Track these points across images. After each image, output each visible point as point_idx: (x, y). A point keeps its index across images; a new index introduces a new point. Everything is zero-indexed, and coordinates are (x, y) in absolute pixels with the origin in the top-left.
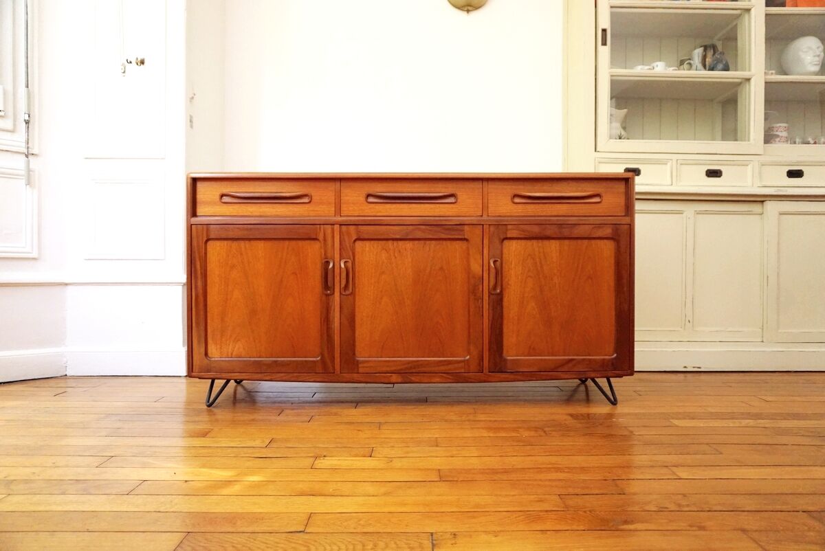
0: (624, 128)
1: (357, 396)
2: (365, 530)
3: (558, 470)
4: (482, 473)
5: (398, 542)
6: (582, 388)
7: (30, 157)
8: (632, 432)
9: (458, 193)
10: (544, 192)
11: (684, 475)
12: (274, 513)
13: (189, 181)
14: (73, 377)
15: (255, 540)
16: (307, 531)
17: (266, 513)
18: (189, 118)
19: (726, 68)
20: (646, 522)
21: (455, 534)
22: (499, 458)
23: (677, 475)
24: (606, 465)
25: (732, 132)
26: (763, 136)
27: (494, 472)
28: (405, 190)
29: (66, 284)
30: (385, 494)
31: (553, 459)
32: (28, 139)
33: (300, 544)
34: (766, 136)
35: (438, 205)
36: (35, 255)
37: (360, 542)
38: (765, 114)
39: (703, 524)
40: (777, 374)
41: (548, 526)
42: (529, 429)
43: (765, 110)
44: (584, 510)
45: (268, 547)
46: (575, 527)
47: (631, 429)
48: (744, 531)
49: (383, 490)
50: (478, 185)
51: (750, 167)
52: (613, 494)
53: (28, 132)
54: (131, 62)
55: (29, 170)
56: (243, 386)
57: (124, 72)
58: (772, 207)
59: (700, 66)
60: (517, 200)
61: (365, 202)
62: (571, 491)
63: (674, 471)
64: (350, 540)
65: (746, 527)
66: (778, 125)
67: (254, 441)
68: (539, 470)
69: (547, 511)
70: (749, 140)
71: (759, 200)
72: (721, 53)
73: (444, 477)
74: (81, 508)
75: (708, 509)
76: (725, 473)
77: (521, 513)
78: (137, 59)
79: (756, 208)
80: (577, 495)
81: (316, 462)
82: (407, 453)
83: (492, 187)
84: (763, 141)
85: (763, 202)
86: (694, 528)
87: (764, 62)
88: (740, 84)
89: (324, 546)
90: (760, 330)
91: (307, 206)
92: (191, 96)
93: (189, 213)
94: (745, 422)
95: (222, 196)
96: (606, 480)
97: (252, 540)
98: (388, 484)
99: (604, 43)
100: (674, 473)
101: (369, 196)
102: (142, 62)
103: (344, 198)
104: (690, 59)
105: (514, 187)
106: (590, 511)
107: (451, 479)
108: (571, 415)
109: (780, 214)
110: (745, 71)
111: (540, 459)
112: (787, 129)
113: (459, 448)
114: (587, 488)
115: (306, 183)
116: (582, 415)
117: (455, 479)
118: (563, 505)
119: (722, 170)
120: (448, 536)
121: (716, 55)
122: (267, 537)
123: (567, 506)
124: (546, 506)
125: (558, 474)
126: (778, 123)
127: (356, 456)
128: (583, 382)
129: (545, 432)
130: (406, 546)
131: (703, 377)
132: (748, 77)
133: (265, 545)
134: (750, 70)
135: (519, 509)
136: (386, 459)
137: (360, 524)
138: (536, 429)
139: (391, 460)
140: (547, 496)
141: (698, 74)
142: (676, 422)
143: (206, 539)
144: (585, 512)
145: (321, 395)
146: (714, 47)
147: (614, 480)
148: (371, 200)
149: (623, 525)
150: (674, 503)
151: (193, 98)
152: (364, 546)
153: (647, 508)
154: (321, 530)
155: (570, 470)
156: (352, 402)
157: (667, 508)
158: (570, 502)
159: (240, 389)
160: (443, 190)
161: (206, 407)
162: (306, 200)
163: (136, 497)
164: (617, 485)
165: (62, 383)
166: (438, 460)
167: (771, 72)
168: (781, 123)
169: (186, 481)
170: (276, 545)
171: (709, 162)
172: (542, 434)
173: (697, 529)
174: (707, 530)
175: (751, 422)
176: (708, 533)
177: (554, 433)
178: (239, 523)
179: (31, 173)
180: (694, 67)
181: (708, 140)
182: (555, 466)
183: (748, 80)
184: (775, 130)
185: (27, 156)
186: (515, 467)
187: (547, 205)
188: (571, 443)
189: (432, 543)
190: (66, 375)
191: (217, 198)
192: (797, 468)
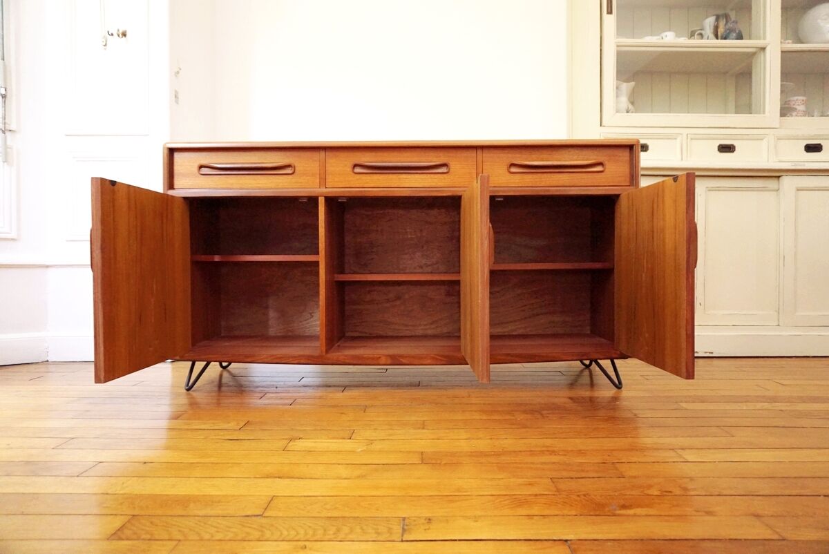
0: (632, 103)
1: (345, 381)
2: (329, 515)
3: (553, 453)
4: (470, 456)
5: (365, 527)
6: (586, 373)
7: (8, 134)
8: (635, 415)
9: (451, 163)
10: (543, 161)
11: (690, 458)
12: (234, 496)
13: (166, 151)
14: (54, 363)
15: (205, 524)
16: (266, 514)
17: (224, 496)
18: (174, 93)
19: (740, 37)
20: (648, 506)
21: (430, 520)
22: (489, 441)
23: (684, 458)
24: (605, 448)
25: (746, 105)
26: (779, 108)
27: (482, 454)
28: (392, 159)
29: (47, 267)
30: (358, 477)
31: (548, 442)
32: (5, 115)
33: (255, 528)
34: (782, 109)
35: (429, 175)
36: (13, 235)
37: (321, 526)
38: (781, 85)
39: (711, 510)
40: (793, 359)
41: (535, 511)
42: (525, 412)
43: (782, 81)
44: (579, 494)
45: (218, 532)
46: (566, 512)
47: (636, 412)
48: (757, 516)
49: (357, 473)
50: (472, 153)
51: (765, 141)
52: (611, 477)
53: (5, 107)
54: (112, 35)
55: (6, 147)
56: (229, 372)
57: (105, 45)
58: (788, 182)
59: (712, 36)
60: (514, 170)
61: (351, 173)
62: (565, 474)
63: (681, 453)
64: (310, 525)
65: (760, 512)
66: (795, 98)
67: (229, 423)
68: (532, 453)
69: (536, 495)
70: (764, 113)
71: (774, 175)
72: (733, 22)
73: (427, 460)
74: (22, 490)
75: (717, 493)
76: (737, 456)
77: (507, 497)
78: (118, 30)
79: (771, 184)
80: (572, 478)
81: (290, 444)
82: (390, 435)
83: (487, 155)
84: (779, 114)
85: (779, 177)
86: (700, 513)
87: (780, 30)
88: (754, 54)
89: (280, 531)
90: (776, 314)
91: (290, 177)
92: (176, 70)
93: (166, 186)
94: (759, 405)
95: (201, 167)
96: (604, 463)
97: (202, 524)
98: (363, 467)
99: (610, 12)
100: (680, 456)
101: (355, 166)
102: (124, 35)
103: (330, 169)
104: (701, 30)
105: (510, 155)
106: (584, 495)
107: (434, 462)
108: (571, 398)
109: (798, 190)
110: (760, 39)
111: (533, 442)
112: (806, 103)
113: (447, 431)
114: (583, 471)
115: (288, 153)
116: (583, 398)
117: (439, 462)
118: (555, 489)
119: (735, 144)
120: (423, 521)
121: (729, 24)
122: (219, 521)
123: (558, 490)
124: (535, 490)
125: (551, 457)
126: (795, 96)
127: (334, 438)
128: (588, 367)
129: (542, 414)
130: (374, 531)
131: (716, 362)
132: (763, 46)
133: (215, 529)
134: (764, 39)
135: (505, 493)
136: (365, 441)
137: (325, 509)
138: (532, 412)
139: (371, 442)
140: (537, 480)
141: (710, 43)
142: (684, 405)
143: (152, 523)
144: (578, 496)
145: (310, 379)
146: (727, 17)
147: (613, 463)
148: (358, 170)
149: (620, 510)
150: (680, 487)
151: (178, 73)
152: (325, 531)
153: (650, 492)
154: (280, 514)
155: (566, 452)
156: (338, 386)
157: (671, 492)
158: (562, 486)
159: (225, 374)
160: (435, 159)
161: (185, 391)
162: (289, 171)
163: (86, 478)
164: (616, 469)
165: (42, 368)
166: (423, 442)
167: (787, 41)
168: (798, 96)
169: (145, 463)
170: (227, 529)
171: (722, 137)
172: (539, 416)
173: (704, 514)
174: (715, 516)
175: (766, 405)
176: (715, 518)
177: (550, 415)
178: (192, 505)
179: (8, 150)
180: (706, 37)
181: (720, 113)
182: (550, 449)
183: (763, 49)
184: (792, 104)
185: (4, 132)
186: (505, 450)
187: (545, 175)
188: (570, 426)
189: (403, 528)
190: (48, 361)
191: (195, 169)
192: (817, 451)
